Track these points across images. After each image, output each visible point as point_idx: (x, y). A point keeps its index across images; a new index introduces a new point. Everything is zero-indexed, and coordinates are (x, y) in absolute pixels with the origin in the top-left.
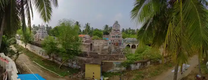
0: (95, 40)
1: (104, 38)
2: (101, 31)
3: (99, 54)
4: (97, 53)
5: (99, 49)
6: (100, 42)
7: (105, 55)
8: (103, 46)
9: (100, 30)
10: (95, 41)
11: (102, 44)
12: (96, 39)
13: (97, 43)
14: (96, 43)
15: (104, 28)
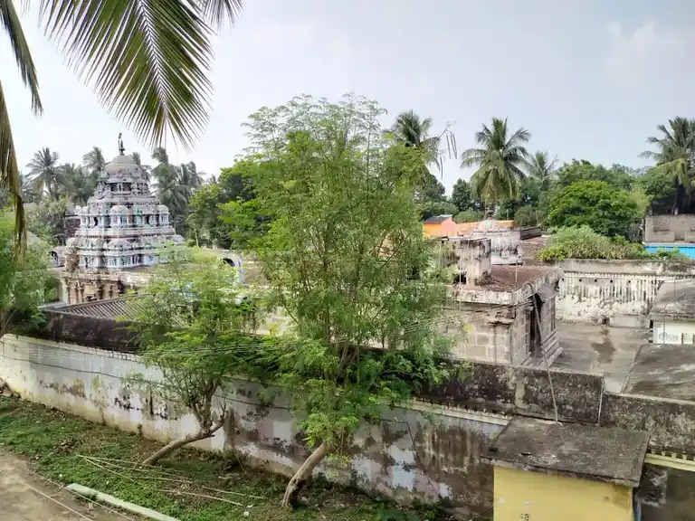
0: (573, 265)
1: (653, 244)
2: (627, 184)
3: (613, 387)
4: (596, 384)
5: (606, 350)
6: (621, 283)
7: (674, 409)
8: (650, 317)
9: (620, 170)
10: (571, 276)
11: (638, 306)
12: (580, 257)
13: (593, 289)
14: (582, 295)
15: (657, 149)
